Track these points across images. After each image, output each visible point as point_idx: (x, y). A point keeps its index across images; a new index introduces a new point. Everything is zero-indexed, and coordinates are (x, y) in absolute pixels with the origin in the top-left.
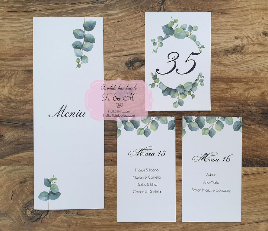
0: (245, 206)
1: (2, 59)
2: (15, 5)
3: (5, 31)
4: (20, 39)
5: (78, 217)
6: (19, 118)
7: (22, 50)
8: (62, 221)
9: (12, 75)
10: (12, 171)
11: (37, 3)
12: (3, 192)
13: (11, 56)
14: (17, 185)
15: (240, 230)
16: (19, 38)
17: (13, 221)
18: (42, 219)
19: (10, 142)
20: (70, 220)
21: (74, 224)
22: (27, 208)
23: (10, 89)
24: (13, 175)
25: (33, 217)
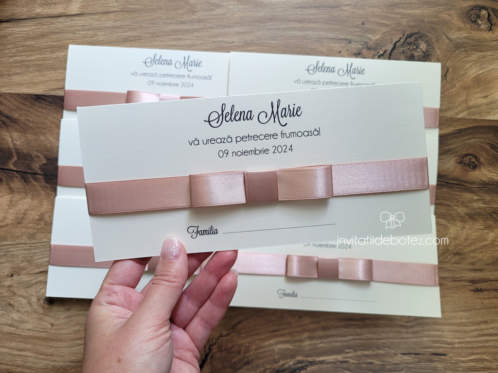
0: (100, 39)
2: (435, 364)
3: (450, 325)
5: (350, 37)
8: (373, 32)
11: (401, 366)
12: (460, 79)
15: (110, 5)
17: (447, 35)
18: (403, 36)
19: (448, 153)
20: (362, 33)
21: (357, 27)
22: (425, 53)
25: (416, 40)
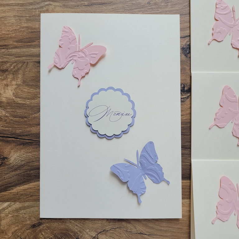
1: (3, 46)
4: (29, 17)
6: (29, 131)
7: (32, 32)
9: (18, 69)
10: (20, 209)
13: (17, 42)
14: (27, 230)
16: (27, 15)
23: (16, 89)
24: (21, 216)
